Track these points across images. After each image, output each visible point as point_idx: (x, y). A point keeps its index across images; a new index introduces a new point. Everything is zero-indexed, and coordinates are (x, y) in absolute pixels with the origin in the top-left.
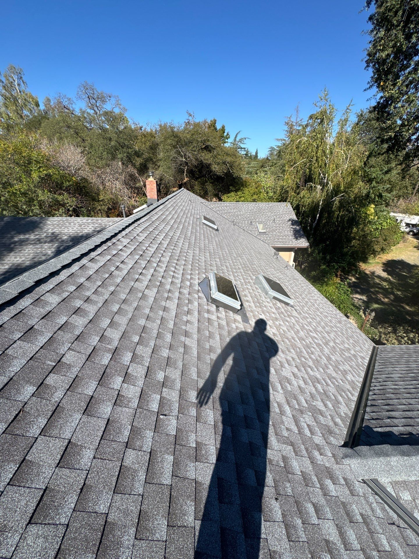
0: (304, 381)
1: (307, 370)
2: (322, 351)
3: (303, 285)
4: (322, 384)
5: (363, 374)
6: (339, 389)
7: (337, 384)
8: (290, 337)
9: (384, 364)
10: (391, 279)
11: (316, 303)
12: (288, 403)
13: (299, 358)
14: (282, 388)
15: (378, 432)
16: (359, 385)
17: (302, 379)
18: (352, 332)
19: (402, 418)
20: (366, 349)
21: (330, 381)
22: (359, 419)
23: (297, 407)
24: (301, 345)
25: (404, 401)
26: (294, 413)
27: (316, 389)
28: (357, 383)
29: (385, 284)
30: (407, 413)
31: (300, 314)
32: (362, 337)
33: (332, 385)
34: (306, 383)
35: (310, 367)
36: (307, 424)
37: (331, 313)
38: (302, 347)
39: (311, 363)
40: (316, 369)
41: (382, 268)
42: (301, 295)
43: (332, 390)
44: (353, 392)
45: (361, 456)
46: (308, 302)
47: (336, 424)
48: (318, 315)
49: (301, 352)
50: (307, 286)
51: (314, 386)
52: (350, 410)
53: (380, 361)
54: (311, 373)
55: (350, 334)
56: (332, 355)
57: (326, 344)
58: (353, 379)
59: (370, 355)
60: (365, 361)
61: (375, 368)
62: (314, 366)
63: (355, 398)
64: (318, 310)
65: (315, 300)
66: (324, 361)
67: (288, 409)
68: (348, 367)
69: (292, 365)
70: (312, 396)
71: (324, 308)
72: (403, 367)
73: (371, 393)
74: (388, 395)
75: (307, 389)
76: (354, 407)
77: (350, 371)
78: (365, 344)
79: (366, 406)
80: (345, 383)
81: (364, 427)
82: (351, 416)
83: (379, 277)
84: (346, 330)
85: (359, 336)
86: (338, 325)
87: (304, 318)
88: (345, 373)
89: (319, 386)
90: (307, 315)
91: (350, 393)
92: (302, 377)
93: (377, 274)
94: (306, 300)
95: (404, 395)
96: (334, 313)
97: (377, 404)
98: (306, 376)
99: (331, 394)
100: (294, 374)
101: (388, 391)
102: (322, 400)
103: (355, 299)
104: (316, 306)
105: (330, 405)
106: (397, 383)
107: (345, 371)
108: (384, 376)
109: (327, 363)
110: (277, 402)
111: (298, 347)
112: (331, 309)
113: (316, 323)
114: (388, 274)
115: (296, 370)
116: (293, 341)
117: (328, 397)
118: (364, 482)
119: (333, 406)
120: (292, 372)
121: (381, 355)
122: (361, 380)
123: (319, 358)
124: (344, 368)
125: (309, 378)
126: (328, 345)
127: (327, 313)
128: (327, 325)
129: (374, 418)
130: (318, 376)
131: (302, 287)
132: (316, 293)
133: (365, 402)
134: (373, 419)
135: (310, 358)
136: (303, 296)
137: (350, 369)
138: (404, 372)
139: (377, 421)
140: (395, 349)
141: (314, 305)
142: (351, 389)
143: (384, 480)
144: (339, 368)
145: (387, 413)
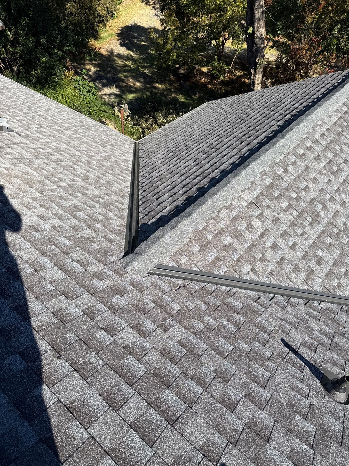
0: (58, 217)
1: (60, 203)
2: (73, 172)
3: (18, 94)
4: (85, 210)
5: (129, 178)
6: (106, 205)
7: (102, 201)
8: (20, 173)
9: (147, 157)
10: (133, 55)
11: (48, 114)
12: (43, 253)
13: (42, 194)
14: (28, 241)
15: (152, 224)
16: (127, 191)
17: (55, 217)
18: (107, 135)
19: (169, 198)
20: (126, 150)
21: (94, 201)
22: (134, 223)
23: (57, 251)
24: (40, 177)
25: (168, 183)
26: (56, 259)
27: (78, 219)
28: (125, 189)
29: (129, 63)
30: (171, 191)
31: (27, 136)
32: (119, 137)
33: (97, 205)
34: (61, 218)
35: (62, 198)
36: (76, 262)
37: (74, 121)
38: (43, 179)
39: (62, 193)
40: (71, 197)
41: (119, 42)
42: (20, 110)
43: (98, 209)
44: (123, 201)
45: (141, 254)
46: (35, 117)
47: (111, 241)
48: (56, 130)
49: (44, 185)
50: (27, 94)
51: (74, 217)
52: (123, 220)
53: (143, 156)
54: (66, 204)
55: (105, 139)
56: (88, 172)
57: (78, 161)
58: (120, 187)
59: (132, 154)
60: (128, 162)
61: (140, 165)
62: (67, 195)
63: (127, 206)
64: (55, 123)
65: (46, 111)
66: (80, 182)
67: (46, 259)
68: (110, 178)
69: (35, 207)
70: (75, 229)
71: (63, 118)
72: (164, 151)
73: (140, 192)
74: (154, 185)
75: (65, 224)
76: (127, 214)
77: (113, 180)
78: (124, 144)
79: (138, 206)
80: (112, 195)
81: (140, 228)
82: (125, 225)
83: (119, 56)
84: (99, 136)
85: (116, 137)
86: (88, 133)
87: (35, 140)
88: (109, 185)
89: (81, 214)
90: (39, 135)
91: (119, 203)
92: (54, 215)
93: (116, 52)
94: (31, 114)
95: (167, 176)
96: (78, 120)
97: (147, 199)
98: (60, 211)
99: (98, 215)
100: (41, 217)
101: (154, 182)
102: (89, 227)
103: (104, 96)
104: (50, 118)
105: (99, 226)
106: (160, 169)
107: (108, 183)
108: (148, 169)
109: (85, 183)
110: (26, 262)
111: (37, 181)
112: (73, 117)
113: (55, 141)
114: (128, 49)
115: (42, 211)
116: (26, 176)
117: (95, 220)
118: (150, 273)
119: (104, 226)
120: (38, 216)
121: (143, 148)
122: (129, 184)
123: (72, 183)
124: (107, 180)
125: (65, 211)
126: (80, 162)
127: (69, 123)
128: (72, 138)
129: (147, 213)
130: (77, 203)
131: (19, 97)
132: (44, 100)
133: (137, 204)
134: (146, 215)
135: (59, 187)
136: (25, 110)
137: (113, 178)
138: (164, 155)
139: (149, 214)
140: (154, 136)
141: (45, 118)
142: (120, 199)
143: (165, 260)
144: (100, 183)
145: (157, 202)
